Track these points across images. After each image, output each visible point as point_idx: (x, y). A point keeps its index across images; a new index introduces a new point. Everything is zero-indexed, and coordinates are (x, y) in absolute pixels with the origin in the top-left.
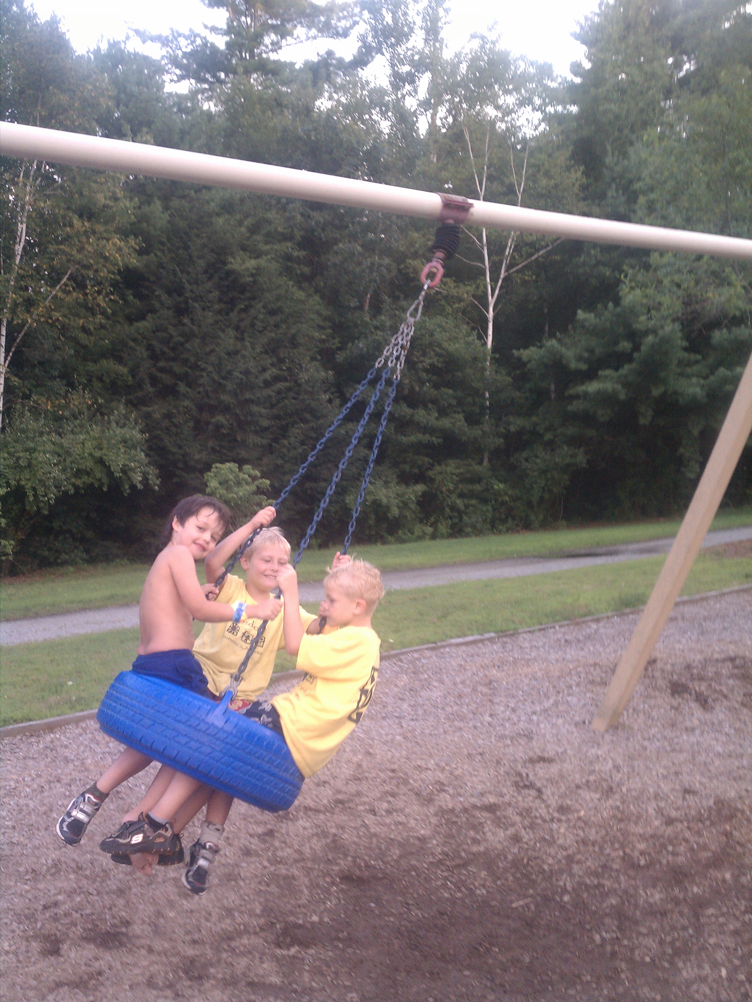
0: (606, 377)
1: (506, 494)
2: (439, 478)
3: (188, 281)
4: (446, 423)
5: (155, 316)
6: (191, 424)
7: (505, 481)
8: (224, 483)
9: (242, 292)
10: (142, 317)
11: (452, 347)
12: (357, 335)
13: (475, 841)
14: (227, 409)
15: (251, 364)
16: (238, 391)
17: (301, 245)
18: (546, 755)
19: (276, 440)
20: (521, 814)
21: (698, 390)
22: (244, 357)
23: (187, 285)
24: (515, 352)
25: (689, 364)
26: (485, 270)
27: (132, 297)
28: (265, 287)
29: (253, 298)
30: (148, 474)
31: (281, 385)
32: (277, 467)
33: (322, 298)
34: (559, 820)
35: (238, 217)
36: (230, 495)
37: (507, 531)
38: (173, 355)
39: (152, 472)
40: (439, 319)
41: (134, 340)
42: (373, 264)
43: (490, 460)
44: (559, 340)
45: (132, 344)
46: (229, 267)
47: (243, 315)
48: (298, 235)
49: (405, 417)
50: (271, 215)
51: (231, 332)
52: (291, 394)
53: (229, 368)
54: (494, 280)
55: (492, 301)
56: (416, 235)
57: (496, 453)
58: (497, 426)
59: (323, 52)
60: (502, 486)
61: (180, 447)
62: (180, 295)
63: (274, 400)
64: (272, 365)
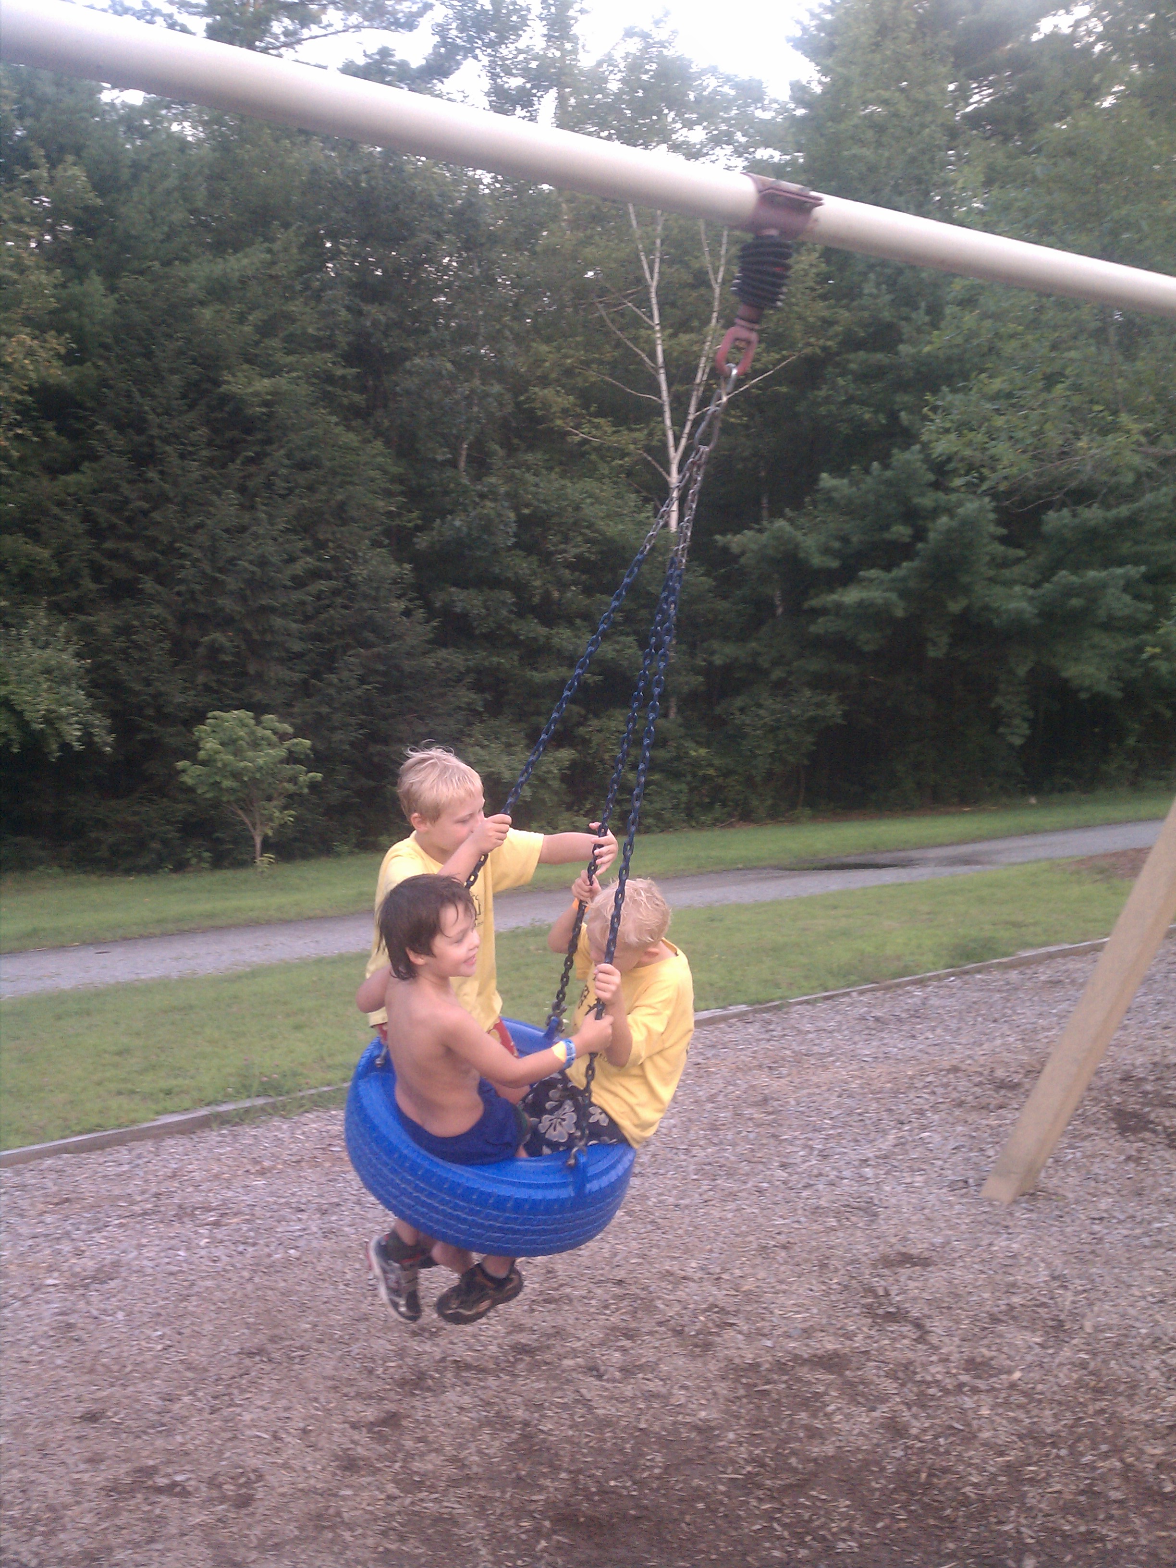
0: (871, 580)
1: (711, 765)
2: (596, 739)
3: (153, 410)
4: (607, 650)
5: (94, 465)
6: (167, 645)
7: (708, 745)
8: (229, 743)
9: (248, 431)
10: (74, 467)
11: (613, 529)
12: (449, 507)
13: (813, 1433)
14: (227, 622)
15: (270, 549)
16: (248, 592)
17: (350, 358)
18: (914, 1252)
19: (316, 675)
20: (892, 1375)
21: (1024, 605)
22: (256, 536)
23: (151, 417)
24: (718, 537)
25: (1005, 564)
26: (662, 406)
27: (53, 434)
28: (289, 422)
29: (269, 441)
30: (93, 726)
31: (323, 585)
32: (320, 718)
33: (388, 443)
34: (975, 1390)
35: (237, 307)
36: (242, 764)
37: (714, 825)
38: (130, 531)
39: (100, 723)
40: (589, 484)
41: (60, 504)
42: (472, 391)
43: (680, 711)
44: (791, 521)
45: (56, 510)
46: (224, 388)
47: (252, 469)
48: (343, 340)
49: (535, 639)
50: (295, 307)
51: (232, 494)
52: (339, 600)
53: (231, 554)
54: (679, 422)
55: (675, 457)
56: (544, 348)
57: (690, 701)
58: (693, 655)
59: (372, 49)
60: (703, 751)
61: (148, 683)
62: (140, 431)
63: (309, 609)
64: (306, 551)
